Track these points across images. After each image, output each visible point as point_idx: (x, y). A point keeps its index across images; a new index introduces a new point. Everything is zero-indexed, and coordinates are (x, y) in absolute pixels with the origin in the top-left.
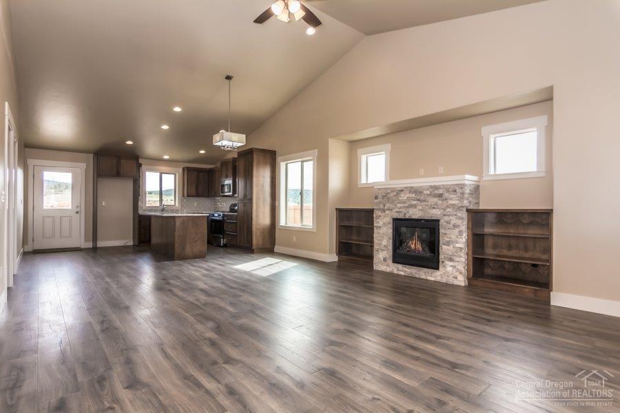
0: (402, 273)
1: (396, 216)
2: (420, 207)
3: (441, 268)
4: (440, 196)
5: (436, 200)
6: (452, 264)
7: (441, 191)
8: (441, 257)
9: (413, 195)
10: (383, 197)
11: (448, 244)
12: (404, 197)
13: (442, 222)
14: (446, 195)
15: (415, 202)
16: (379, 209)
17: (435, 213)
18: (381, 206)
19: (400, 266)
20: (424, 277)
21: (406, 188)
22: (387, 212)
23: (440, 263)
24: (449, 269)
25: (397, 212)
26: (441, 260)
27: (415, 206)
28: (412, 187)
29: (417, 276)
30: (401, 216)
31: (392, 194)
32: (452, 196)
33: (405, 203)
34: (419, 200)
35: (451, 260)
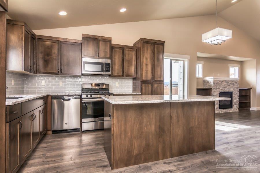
0: (223, 112)
1: (221, 91)
2: (228, 88)
3: (233, 108)
4: (233, 84)
5: (232, 85)
6: (236, 105)
7: (233, 82)
8: (233, 104)
9: (226, 83)
10: (217, 83)
11: (235, 99)
12: (223, 83)
13: (233, 92)
14: (235, 84)
15: (227, 86)
16: (215, 88)
17: (232, 90)
18: (216, 87)
19: (222, 110)
20: (229, 112)
21: (224, 80)
22: (218, 90)
23: (233, 106)
24: (235, 107)
25: (221, 89)
26: (233, 105)
27: (226, 87)
28: (226, 81)
29: (227, 112)
30: (222, 91)
31: (220, 83)
32: (236, 84)
33: (224, 86)
34: (228, 85)
35: (236, 104)
